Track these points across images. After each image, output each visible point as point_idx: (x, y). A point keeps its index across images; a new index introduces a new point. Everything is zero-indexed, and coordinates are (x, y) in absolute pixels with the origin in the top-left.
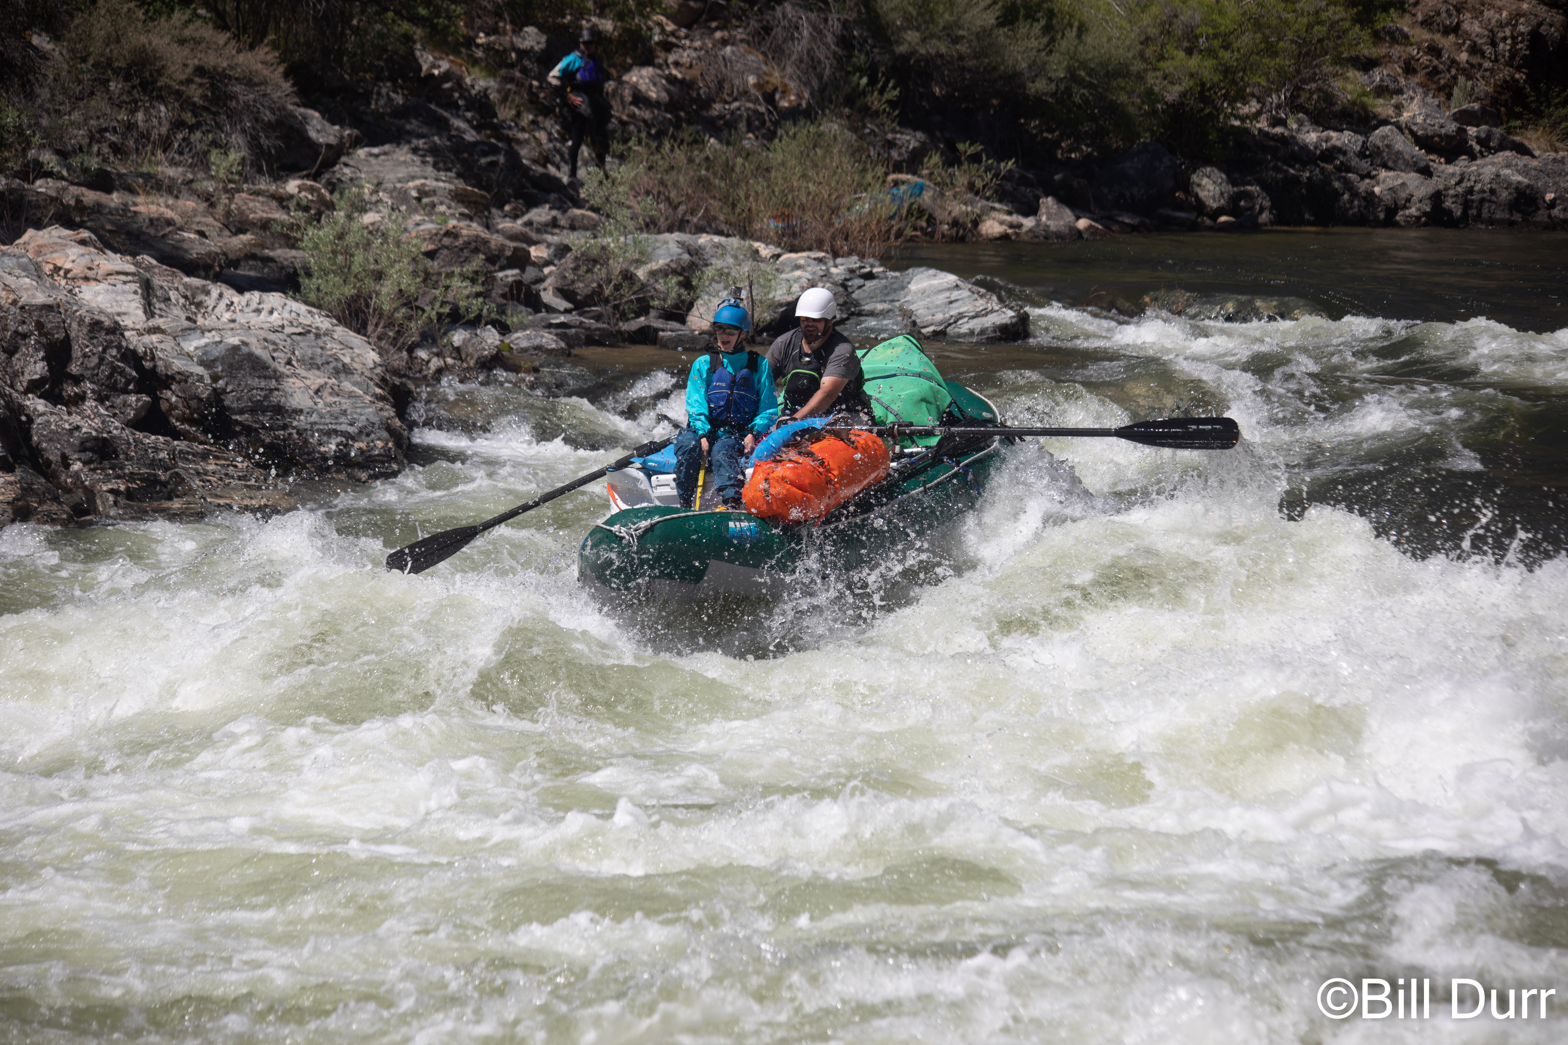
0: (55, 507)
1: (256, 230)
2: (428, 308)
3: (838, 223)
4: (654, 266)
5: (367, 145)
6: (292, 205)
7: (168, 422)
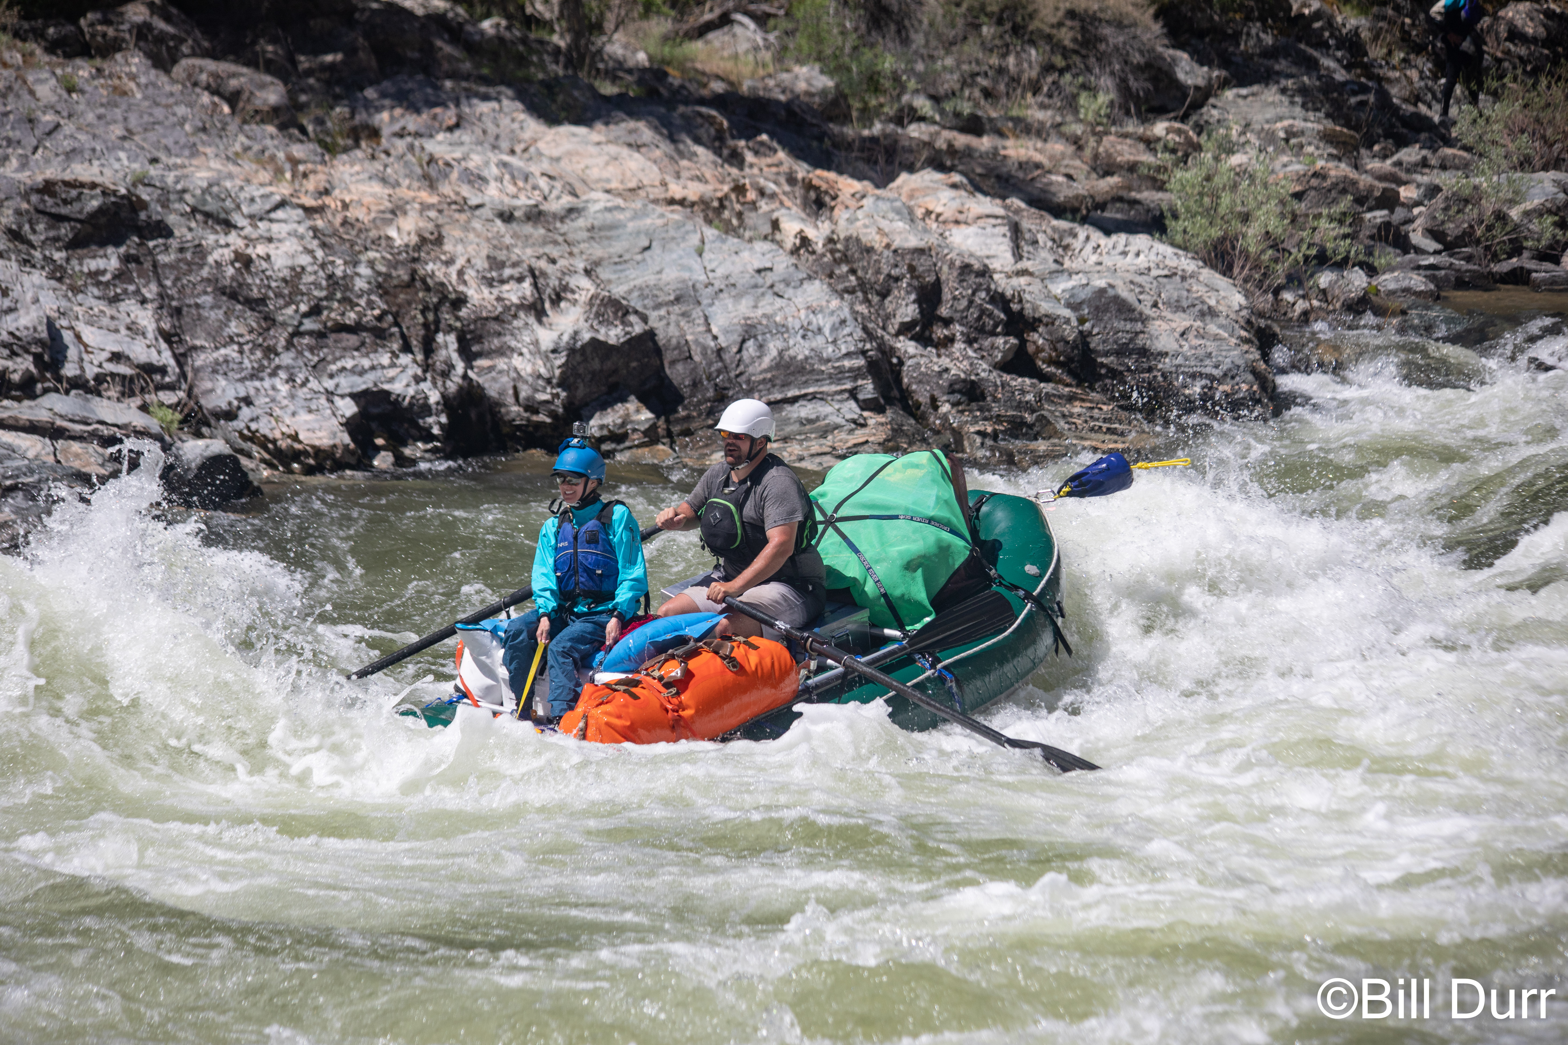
1: (1123, 173)
2: (1294, 251)
4: (1528, 205)
5: (1235, 86)
6: (1160, 146)
7: (1035, 364)
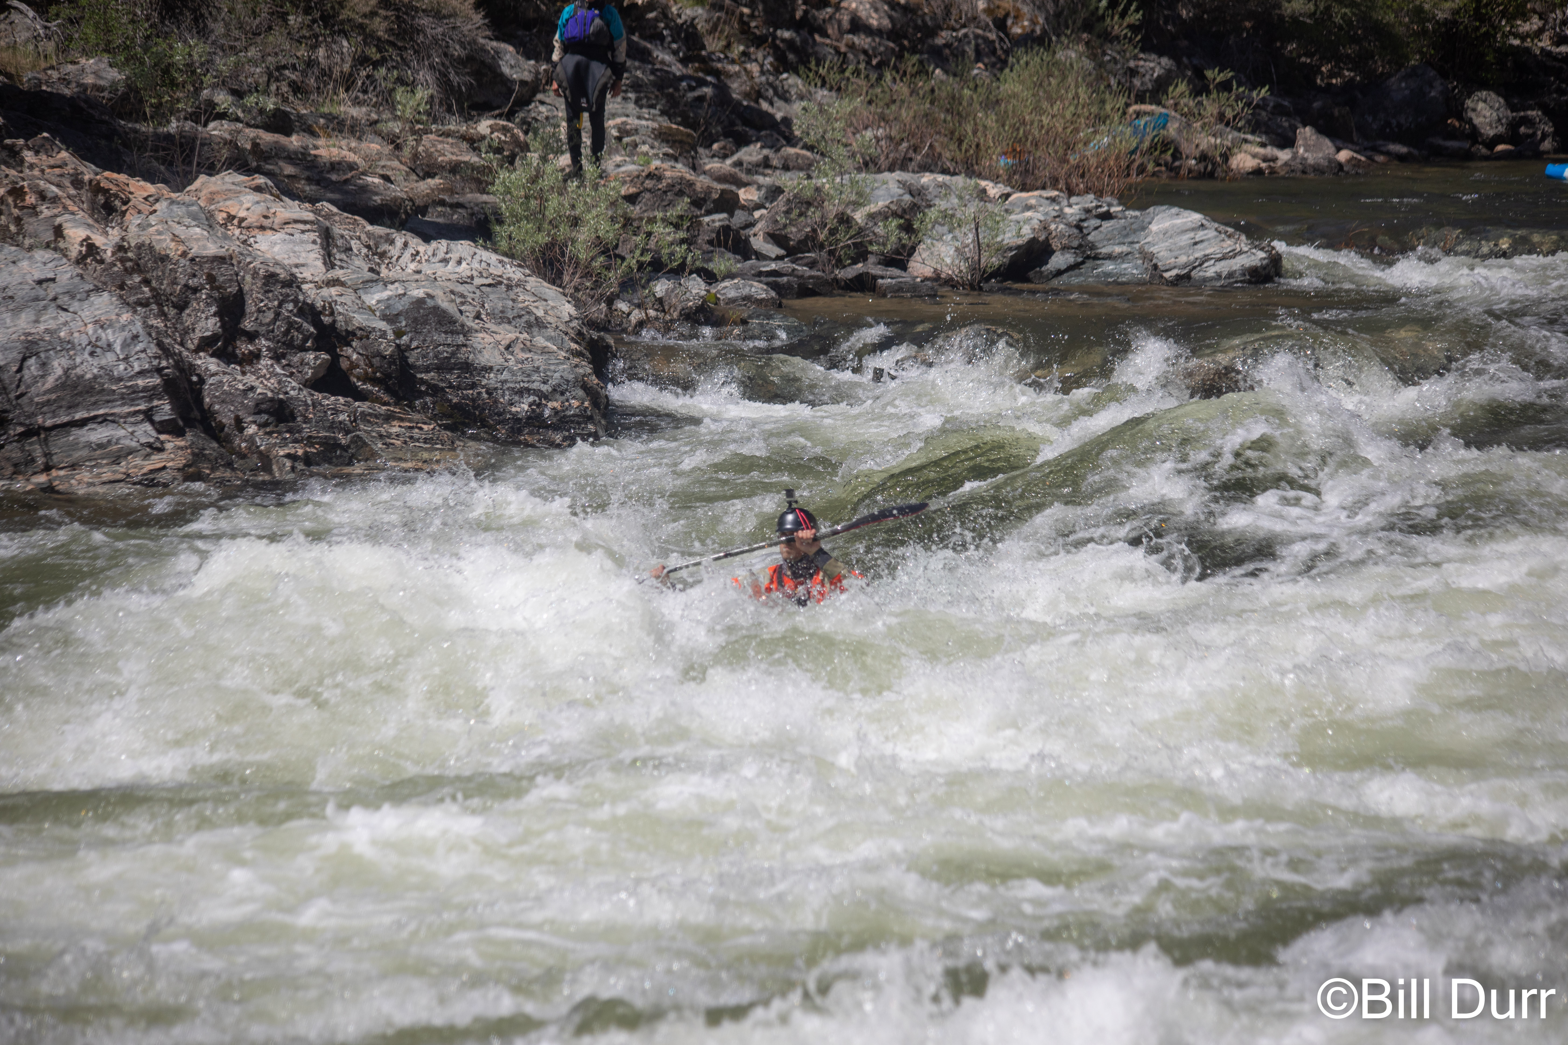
0: (228, 474)
1: (445, 174)
2: (628, 257)
3: (1073, 159)
4: (873, 208)
6: (484, 145)
7: (349, 382)
